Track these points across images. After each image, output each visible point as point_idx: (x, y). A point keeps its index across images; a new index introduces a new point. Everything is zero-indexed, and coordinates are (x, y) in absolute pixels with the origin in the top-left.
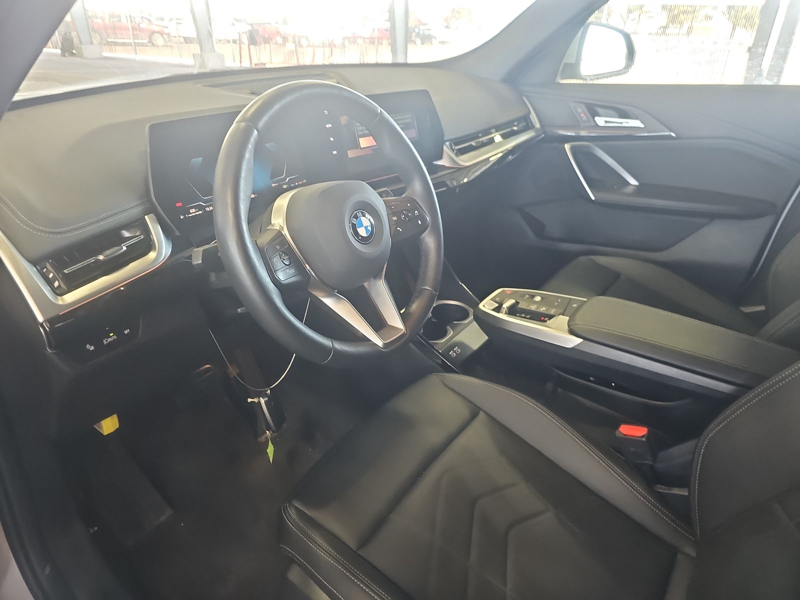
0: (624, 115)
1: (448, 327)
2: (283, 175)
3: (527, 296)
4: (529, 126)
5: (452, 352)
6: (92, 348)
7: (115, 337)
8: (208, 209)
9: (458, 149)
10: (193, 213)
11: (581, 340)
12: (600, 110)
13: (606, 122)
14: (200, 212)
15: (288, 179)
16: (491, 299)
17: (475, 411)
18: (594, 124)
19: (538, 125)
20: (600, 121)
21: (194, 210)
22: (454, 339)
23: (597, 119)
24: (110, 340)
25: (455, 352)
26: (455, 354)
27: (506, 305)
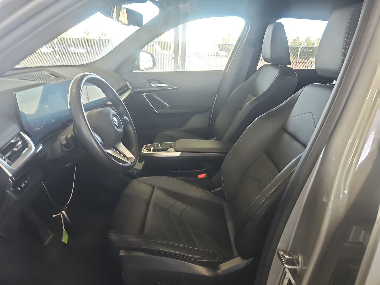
0: (160, 82)
3: (156, 145)
4: (128, 89)
11: (181, 153)
12: (152, 81)
13: (155, 85)
16: (144, 149)
17: (153, 187)
18: (151, 86)
19: (131, 88)
20: (153, 85)
23: (152, 84)
25: (135, 172)
27: (152, 149)
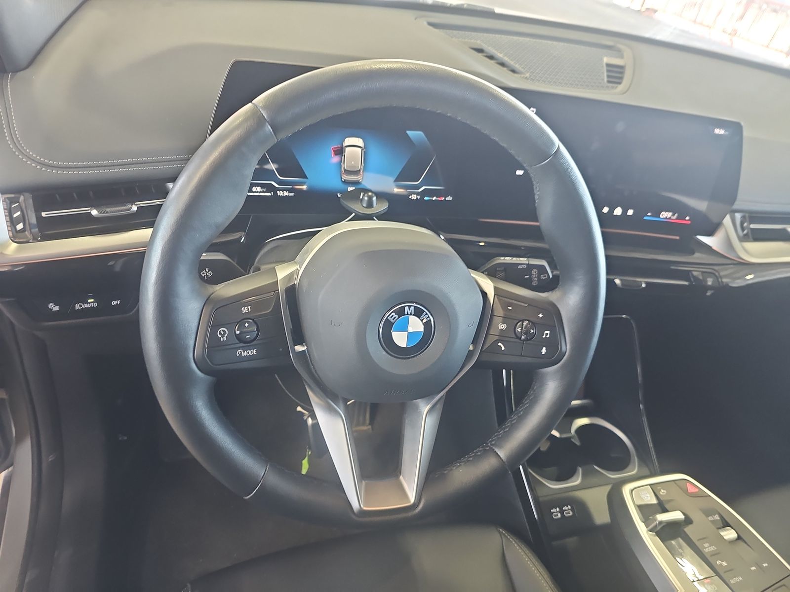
1: (580, 470)
2: (417, 181)
3: (717, 517)
5: (558, 509)
6: (56, 309)
7: (96, 305)
8: (280, 193)
9: (752, 230)
10: (255, 192)
14: (269, 194)
15: (423, 188)
21: (259, 189)
22: (573, 492)
24: (86, 306)
25: (562, 512)
26: (559, 515)
